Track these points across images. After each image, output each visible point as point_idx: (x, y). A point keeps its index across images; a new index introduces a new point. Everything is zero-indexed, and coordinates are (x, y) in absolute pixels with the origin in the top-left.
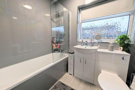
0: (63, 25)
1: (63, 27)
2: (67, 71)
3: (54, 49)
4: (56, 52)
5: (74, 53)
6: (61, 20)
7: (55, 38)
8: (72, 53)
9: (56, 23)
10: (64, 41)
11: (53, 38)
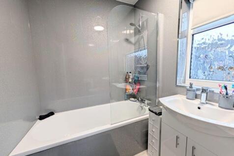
0: (146, 47)
1: (146, 50)
2: (147, 148)
3: (128, 93)
4: (133, 99)
5: (160, 114)
6: (142, 37)
7: (130, 73)
8: (156, 113)
9: (135, 44)
10: (146, 80)
11: (127, 73)
